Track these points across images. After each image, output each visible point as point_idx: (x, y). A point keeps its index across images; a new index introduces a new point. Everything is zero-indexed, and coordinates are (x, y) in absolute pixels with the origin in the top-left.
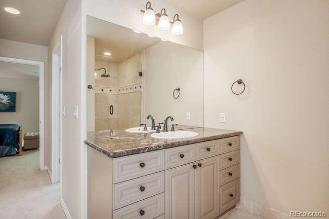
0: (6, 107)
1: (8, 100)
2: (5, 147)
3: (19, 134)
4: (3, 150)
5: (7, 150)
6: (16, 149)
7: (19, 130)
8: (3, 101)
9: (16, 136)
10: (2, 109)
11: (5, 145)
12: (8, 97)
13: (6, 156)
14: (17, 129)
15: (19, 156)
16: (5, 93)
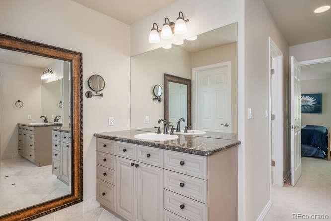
0: (312, 109)
1: (313, 102)
2: (313, 148)
3: (327, 137)
4: (311, 151)
5: (314, 151)
6: (324, 153)
7: (327, 133)
8: (309, 103)
9: (323, 139)
10: (308, 111)
11: (313, 146)
12: (313, 99)
13: (313, 157)
14: (325, 131)
15: (327, 160)
16: (311, 95)
